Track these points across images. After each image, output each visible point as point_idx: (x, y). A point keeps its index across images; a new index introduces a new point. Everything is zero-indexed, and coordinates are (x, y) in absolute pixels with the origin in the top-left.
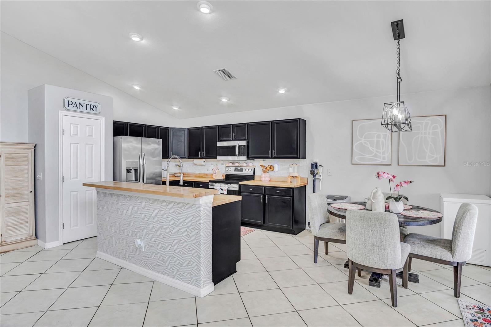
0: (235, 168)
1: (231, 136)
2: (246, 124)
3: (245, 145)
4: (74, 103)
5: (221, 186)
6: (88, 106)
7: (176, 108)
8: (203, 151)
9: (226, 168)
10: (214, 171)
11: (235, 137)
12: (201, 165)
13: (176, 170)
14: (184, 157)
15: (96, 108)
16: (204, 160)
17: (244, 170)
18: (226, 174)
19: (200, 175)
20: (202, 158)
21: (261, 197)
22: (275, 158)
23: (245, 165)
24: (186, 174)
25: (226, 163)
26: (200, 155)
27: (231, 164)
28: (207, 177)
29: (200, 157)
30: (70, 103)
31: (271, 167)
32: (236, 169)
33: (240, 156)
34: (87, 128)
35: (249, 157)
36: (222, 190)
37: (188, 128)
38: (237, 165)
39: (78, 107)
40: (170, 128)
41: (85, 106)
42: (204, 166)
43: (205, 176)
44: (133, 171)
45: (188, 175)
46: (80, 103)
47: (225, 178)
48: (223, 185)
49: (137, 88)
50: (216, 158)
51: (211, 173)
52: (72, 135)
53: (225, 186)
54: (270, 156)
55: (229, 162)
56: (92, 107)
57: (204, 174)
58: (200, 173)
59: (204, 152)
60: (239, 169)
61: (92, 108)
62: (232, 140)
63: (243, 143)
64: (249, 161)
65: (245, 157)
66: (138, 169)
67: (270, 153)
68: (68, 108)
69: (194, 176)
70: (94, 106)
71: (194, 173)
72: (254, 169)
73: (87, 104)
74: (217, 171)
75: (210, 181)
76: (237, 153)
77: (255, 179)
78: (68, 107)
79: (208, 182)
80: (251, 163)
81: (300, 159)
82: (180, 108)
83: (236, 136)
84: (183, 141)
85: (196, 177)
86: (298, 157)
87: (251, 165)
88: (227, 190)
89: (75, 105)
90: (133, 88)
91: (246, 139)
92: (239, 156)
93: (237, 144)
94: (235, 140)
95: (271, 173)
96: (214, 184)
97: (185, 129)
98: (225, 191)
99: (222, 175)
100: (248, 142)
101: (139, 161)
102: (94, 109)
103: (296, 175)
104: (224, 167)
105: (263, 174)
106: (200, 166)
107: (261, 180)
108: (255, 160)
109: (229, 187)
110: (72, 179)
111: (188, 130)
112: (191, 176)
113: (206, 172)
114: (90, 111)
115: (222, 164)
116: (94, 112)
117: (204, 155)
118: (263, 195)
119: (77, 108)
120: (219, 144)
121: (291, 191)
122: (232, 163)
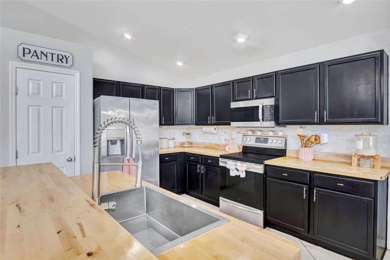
0: (256, 138)
1: (250, 92)
2: (274, 73)
3: (273, 104)
4: (32, 52)
5: (236, 165)
6: (55, 57)
7: (180, 64)
8: (213, 115)
9: (243, 138)
10: (227, 141)
11: (256, 95)
12: (213, 134)
13: (184, 139)
14: (191, 123)
15: (67, 59)
16: (215, 127)
17: (270, 141)
18: (243, 146)
19: (211, 146)
20: (212, 125)
21: (305, 189)
22: (328, 123)
23: (271, 134)
24: (195, 143)
25: (243, 131)
26: (210, 121)
27: (250, 133)
28: (219, 148)
29: (210, 123)
30: (27, 51)
31: (317, 139)
32: (258, 140)
33: (266, 121)
34: (54, 86)
35: (279, 122)
36: (238, 170)
37: (195, 88)
38: (259, 133)
39: (40, 57)
40: (175, 89)
41: (49, 56)
42: (215, 134)
43: (217, 147)
44: (119, 143)
45: (197, 144)
46: (42, 52)
47: (241, 151)
48: (239, 163)
49: (128, 36)
50: (229, 124)
51: (224, 144)
52: (31, 95)
53: (242, 166)
54: (317, 121)
55: (247, 129)
56: (60, 57)
57: (216, 145)
58: (211, 143)
59: (214, 117)
60: (262, 139)
61: (61, 60)
62: (252, 99)
63: (270, 102)
64: (278, 128)
65: (273, 122)
66: (124, 140)
67: (317, 115)
68: (23, 58)
69: (203, 147)
70: (64, 57)
71: (203, 143)
72: (286, 140)
73: (52, 54)
74: (231, 141)
75: (222, 157)
76: (260, 117)
77: (287, 156)
78: (24, 56)
79: (218, 158)
80: (281, 131)
81: (383, 124)
82: (185, 63)
83: (258, 92)
84: (190, 104)
85: (206, 147)
86: (380, 121)
87: (280, 134)
88: (246, 171)
89: (35, 54)
90: (123, 36)
91: (275, 95)
92: (263, 120)
93: (260, 104)
94: (257, 98)
95: (317, 147)
96: (226, 160)
97: (193, 89)
98: (242, 172)
99: (238, 147)
100: (277, 100)
101: (125, 130)
102: (64, 60)
103: (371, 153)
104: (240, 136)
105: (303, 148)
106: (211, 135)
107: (299, 157)
108: (286, 127)
109: (248, 166)
110: (31, 154)
111: (196, 90)
112: (201, 146)
113: (218, 142)
114: (58, 64)
115: (238, 133)
116: (64, 64)
117: (214, 121)
118: (307, 186)
119: (38, 58)
120: (234, 105)
121: (372, 186)
122: (252, 131)
